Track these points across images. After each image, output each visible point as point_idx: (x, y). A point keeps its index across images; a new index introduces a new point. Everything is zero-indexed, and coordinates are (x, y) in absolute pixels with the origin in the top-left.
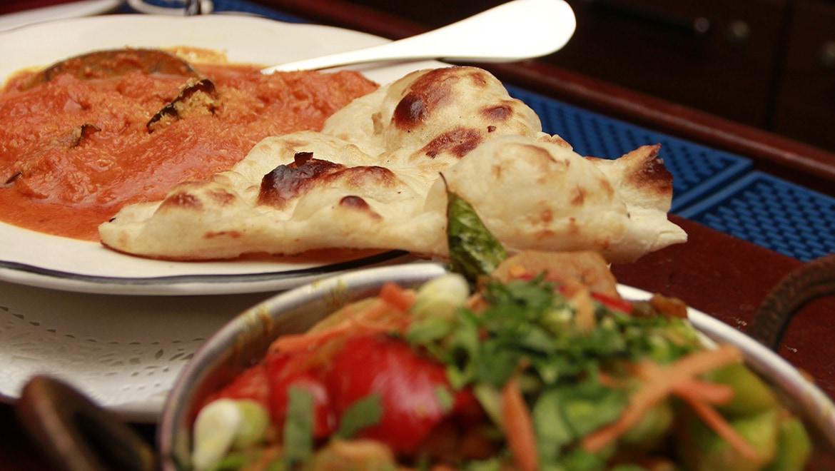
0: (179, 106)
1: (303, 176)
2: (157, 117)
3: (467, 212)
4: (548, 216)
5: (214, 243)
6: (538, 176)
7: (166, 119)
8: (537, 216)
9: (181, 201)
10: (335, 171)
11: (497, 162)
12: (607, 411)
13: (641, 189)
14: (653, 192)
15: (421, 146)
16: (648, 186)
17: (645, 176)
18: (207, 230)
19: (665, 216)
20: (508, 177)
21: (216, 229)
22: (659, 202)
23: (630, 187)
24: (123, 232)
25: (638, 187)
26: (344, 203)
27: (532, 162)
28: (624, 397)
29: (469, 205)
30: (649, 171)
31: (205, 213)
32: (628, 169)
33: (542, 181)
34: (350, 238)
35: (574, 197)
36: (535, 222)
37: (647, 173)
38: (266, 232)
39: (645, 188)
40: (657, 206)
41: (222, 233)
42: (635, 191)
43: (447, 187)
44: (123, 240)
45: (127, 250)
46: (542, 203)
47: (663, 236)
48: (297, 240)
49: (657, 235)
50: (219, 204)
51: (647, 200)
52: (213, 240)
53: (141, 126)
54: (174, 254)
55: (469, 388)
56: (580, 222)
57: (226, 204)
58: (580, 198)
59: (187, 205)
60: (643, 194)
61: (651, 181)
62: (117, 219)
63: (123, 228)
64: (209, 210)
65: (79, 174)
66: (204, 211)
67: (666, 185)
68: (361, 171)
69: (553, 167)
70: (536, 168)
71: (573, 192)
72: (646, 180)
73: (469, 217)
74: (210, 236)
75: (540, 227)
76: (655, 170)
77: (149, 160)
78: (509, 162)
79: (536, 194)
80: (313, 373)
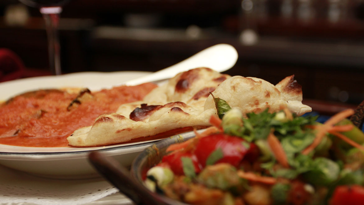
0: (80, 99)
1: (147, 110)
2: (71, 105)
3: (225, 104)
4: (257, 103)
5: (120, 135)
6: (250, 87)
7: (75, 105)
8: (253, 103)
9: (104, 120)
10: (160, 107)
11: (232, 85)
12: (308, 141)
13: (290, 93)
14: (295, 94)
15: (190, 98)
16: (292, 92)
17: (290, 88)
18: (117, 129)
19: (301, 103)
20: (238, 90)
21: (121, 129)
22: (298, 97)
23: (284, 93)
24: (79, 138)
25: (288, 93)
26: (173, 110)
27: (247, 83)
28: (313, 135)
29: (225, 101)
30: (292, 86)
31: (115, 123)
32: (282, 86)
33: (252, 89)
34: (178, 123)
35: (266, 94)
36: (252, 106)
37: (291, 87)
38: (142, 127)
39: (291, 93)
40: (297, 99)
41: (124, 130)
42: (287, 94)
43: (214, 97)
44: (79, 141)
45: (82, 145)
46: (254, 97)
47: (302, 109)
48: (156, 128)
49: (300, 109)
50: (120, 119)
51: (293, 97)
52: (120, 134)
53: (65, 109)
54: (103, 143)
55: (253, 142)
56: (270, 104)
57: (123, 119)
58: (268, 95)
59: (106, 121)
60: (291, 95)
61: (293, 89)
62: (74, 135)
63: (78, 137)
64: (116, 122)
65: (46, 127)
66: (114, 122)
67: (299, 90)
68: (172, 104)
69: (256, 84)
70: (249, 84)
71: (265, 92)
72: (291, 90)
73: (226, 106)
74: (118, 132)
75: (255, 108)
76: (294, 85)
77: (75, 118)
78: (238, 84)
79: (251, 94)
80: (188, 153)
